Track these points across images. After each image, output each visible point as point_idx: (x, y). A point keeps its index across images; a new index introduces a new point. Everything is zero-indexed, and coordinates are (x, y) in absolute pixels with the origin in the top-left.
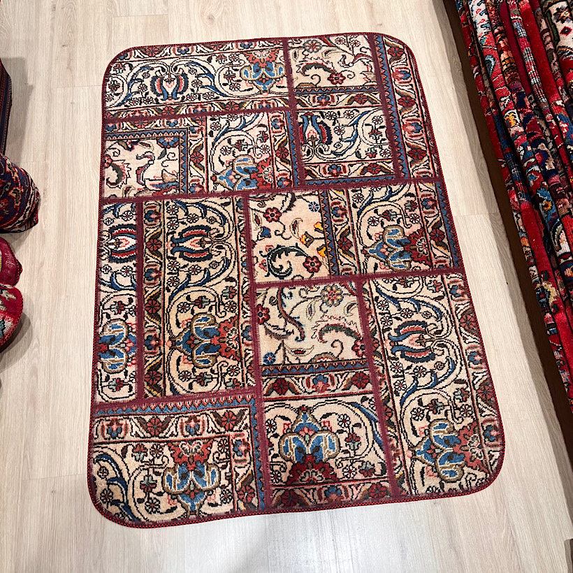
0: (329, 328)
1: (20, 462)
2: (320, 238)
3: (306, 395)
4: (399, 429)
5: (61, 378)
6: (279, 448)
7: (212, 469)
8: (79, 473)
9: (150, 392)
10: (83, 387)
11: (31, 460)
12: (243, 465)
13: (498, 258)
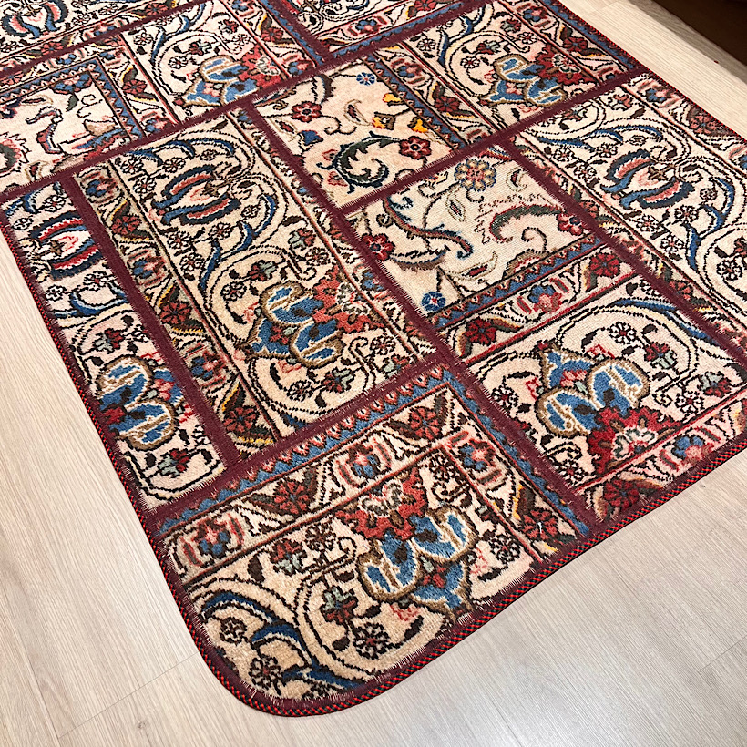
0: (501, 219)
1: (37, 703)
2: (404, 112)
3: (532, 325)
4: (717, 303)
5: (52, 505)
6: (543, 424)
7: (446, 515)
8: (181, 659)
9: (249, 445)
10: (107, 499)
11: (60, 687)
12: (499, 480)
13: (680, 40)
